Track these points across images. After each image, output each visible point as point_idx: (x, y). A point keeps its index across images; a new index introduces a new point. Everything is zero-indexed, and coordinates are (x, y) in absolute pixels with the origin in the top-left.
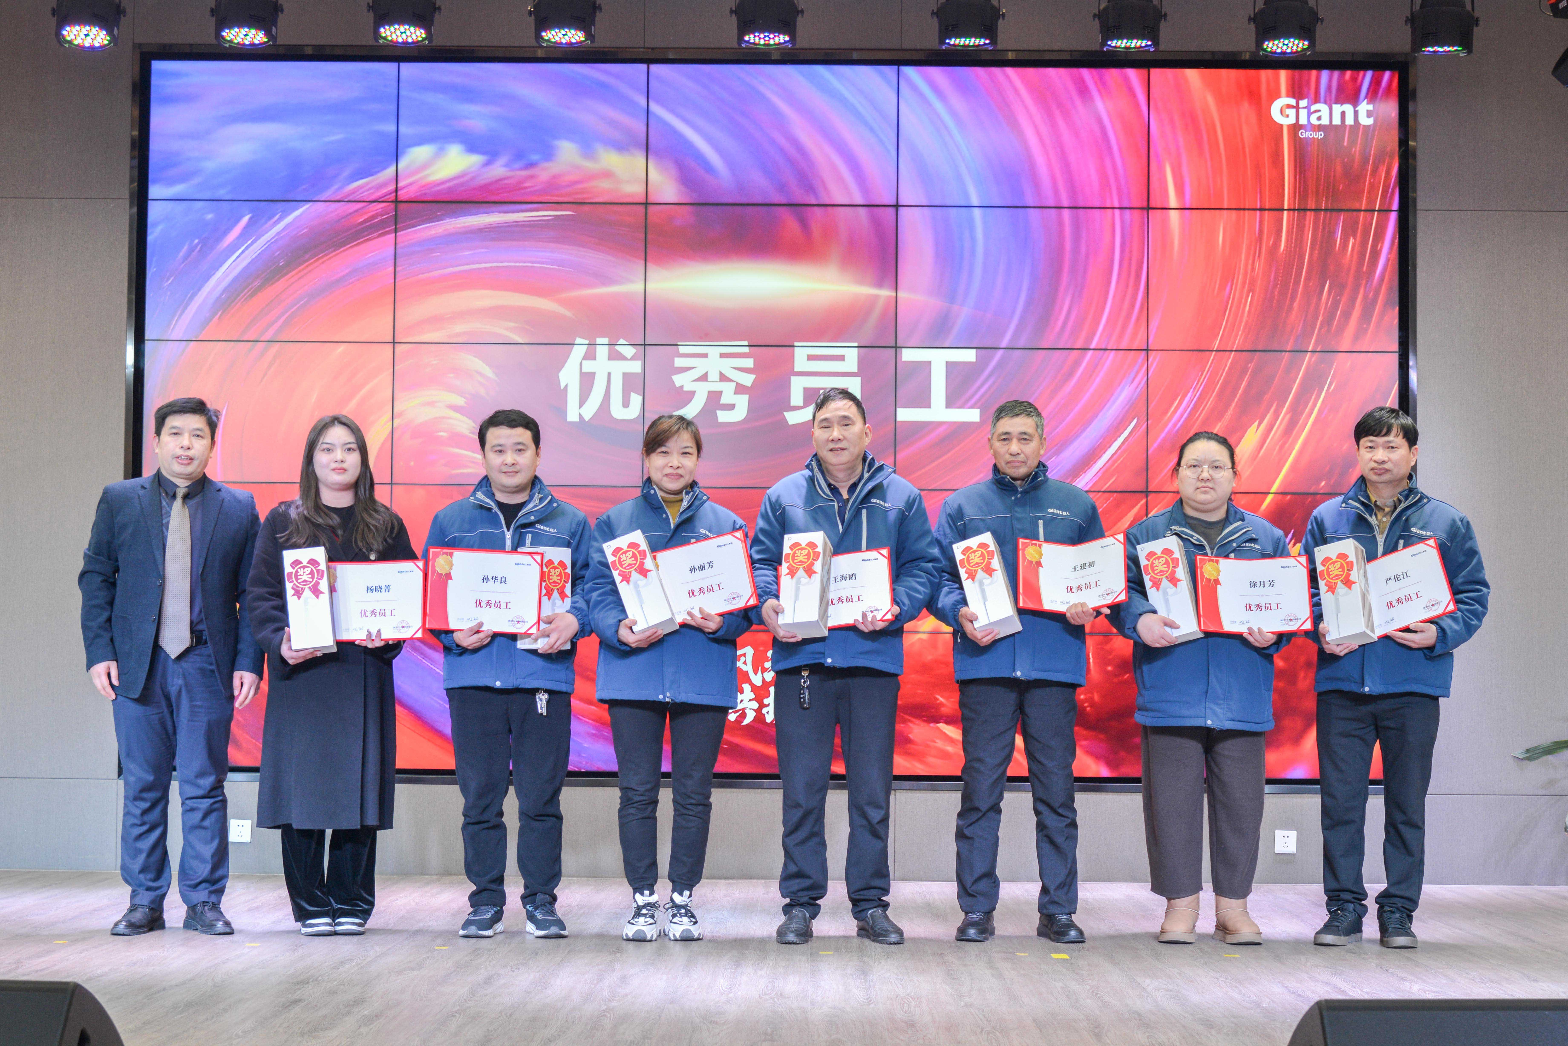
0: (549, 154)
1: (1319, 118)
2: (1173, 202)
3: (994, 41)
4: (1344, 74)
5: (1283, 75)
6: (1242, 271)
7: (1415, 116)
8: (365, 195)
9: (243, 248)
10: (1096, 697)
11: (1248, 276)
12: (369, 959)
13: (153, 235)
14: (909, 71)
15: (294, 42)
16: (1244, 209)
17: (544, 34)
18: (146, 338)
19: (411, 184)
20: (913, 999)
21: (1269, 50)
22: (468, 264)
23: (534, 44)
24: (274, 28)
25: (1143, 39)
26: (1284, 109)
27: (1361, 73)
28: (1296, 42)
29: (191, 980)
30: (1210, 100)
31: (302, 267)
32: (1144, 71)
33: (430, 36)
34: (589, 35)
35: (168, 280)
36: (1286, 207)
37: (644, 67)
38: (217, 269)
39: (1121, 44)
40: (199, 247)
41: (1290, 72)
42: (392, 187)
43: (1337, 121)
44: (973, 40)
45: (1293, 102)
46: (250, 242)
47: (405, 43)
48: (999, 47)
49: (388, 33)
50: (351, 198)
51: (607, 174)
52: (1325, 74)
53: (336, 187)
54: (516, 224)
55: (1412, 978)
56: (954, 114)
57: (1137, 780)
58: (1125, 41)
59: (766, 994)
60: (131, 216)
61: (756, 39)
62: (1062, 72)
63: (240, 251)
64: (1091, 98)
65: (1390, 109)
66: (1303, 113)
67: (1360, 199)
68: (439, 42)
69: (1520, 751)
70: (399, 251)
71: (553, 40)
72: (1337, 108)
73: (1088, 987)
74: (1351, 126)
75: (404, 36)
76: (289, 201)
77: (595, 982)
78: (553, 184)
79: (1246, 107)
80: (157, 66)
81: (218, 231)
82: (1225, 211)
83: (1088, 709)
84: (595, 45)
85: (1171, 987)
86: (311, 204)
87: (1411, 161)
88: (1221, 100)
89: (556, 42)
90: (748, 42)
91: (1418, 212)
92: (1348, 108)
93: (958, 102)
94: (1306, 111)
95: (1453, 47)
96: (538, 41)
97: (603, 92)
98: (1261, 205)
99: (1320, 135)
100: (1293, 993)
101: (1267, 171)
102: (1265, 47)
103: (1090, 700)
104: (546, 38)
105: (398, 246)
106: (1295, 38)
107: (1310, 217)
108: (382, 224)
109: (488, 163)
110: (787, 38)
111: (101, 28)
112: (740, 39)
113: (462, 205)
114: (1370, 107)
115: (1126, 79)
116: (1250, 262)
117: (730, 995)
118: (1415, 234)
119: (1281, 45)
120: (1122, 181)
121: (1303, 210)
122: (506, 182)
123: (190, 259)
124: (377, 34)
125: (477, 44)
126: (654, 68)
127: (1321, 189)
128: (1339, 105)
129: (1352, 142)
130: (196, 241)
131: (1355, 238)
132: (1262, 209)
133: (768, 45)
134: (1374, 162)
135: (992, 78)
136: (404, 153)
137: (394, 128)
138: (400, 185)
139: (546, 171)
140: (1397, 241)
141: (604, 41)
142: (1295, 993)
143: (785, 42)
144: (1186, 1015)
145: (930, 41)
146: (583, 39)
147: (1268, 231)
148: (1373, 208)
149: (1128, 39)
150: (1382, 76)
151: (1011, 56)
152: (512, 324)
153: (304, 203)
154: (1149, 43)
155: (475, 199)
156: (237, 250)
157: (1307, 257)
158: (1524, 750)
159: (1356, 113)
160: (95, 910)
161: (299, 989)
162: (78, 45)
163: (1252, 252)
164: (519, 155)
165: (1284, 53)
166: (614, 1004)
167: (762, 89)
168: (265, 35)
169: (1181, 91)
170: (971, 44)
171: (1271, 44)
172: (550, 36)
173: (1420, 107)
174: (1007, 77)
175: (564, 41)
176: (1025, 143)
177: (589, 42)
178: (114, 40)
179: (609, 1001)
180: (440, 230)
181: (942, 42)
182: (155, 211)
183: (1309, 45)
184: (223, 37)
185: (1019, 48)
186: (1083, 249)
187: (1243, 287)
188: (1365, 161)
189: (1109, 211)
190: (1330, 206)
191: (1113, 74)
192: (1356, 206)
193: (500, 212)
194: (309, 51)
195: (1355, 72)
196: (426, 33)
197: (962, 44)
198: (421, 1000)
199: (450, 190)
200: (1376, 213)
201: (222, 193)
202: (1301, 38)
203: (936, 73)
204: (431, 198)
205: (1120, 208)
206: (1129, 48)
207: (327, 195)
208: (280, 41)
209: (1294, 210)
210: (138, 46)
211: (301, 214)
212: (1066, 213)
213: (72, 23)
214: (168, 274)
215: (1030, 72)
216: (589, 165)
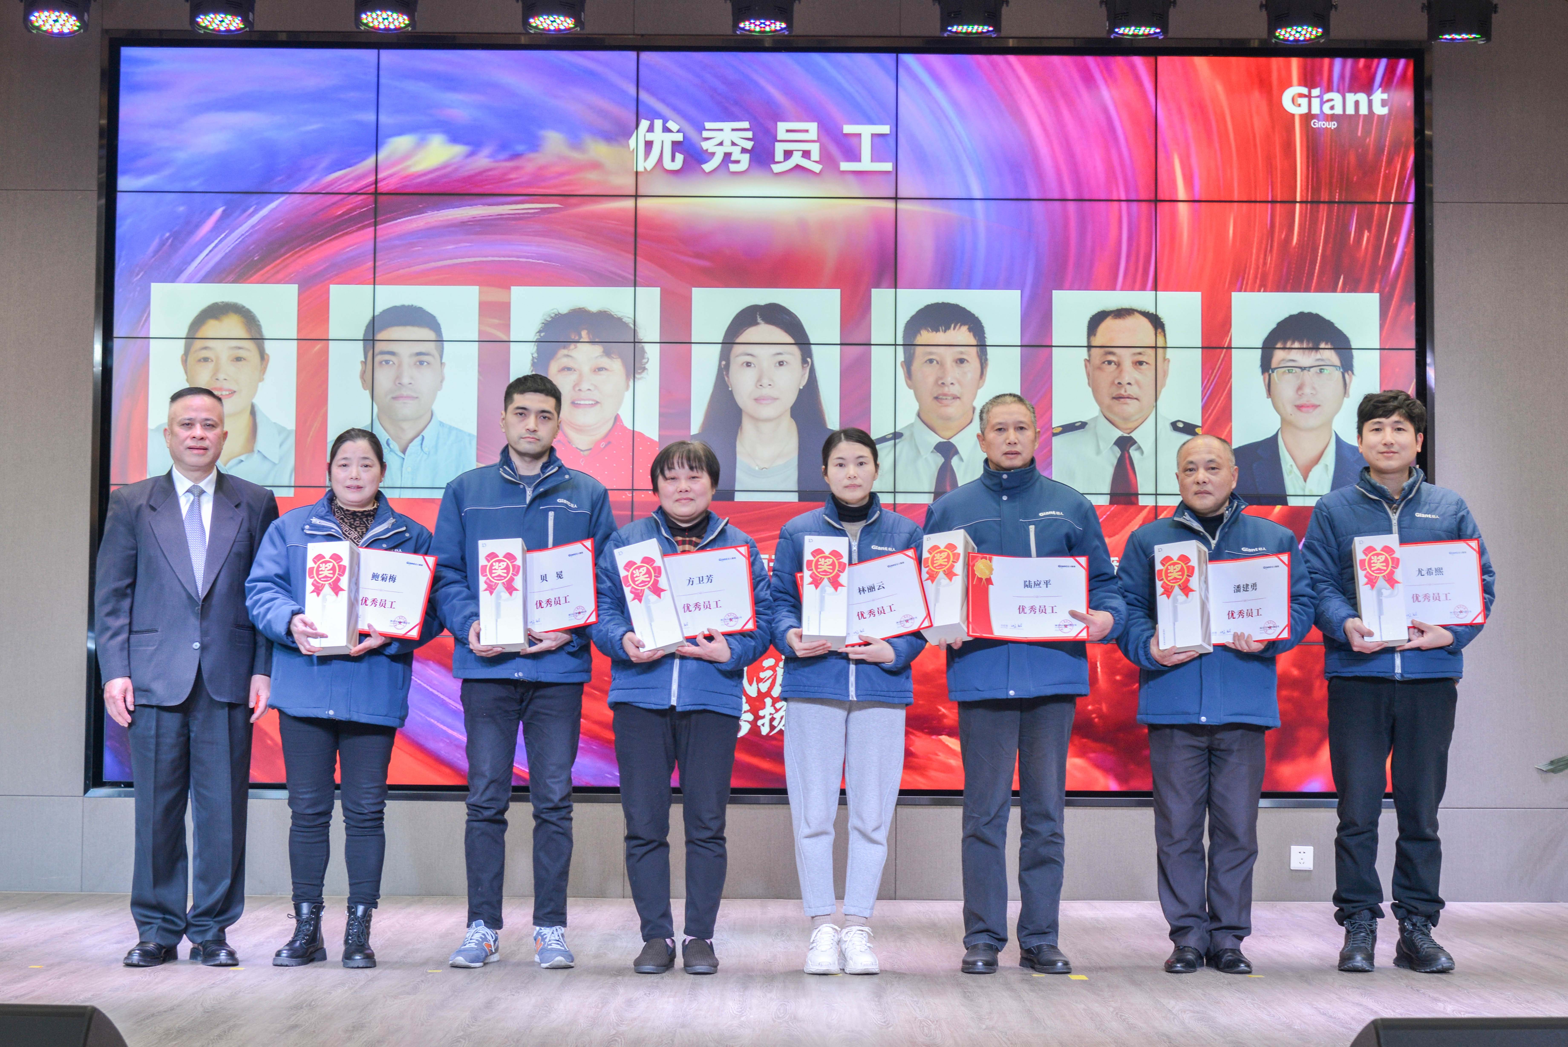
0: (535, 144)
1: (1332, 108)
2: (1182, 194)
3: (997, 28)
4: (1357, 63)
5: (1295, 62)
6: (1253, 266)
7: (1431, 104)
8: (344, 187)
9: (216, 241)
10: (1104, 708)
11: (1260, 271)
12: (362, 983)
13: (122, 229)
14: (908, 59)
15: (269, 28)
16: (1256, 202)
17: (531, 20)
18: (115, 335)
19: (391, 176)
20: (933, 1022)
21: (1281, 37)
22: (451, 259)
23: (520, 29)
24: (251, 14)
25: (1151, 26)
26: (1296, 97)
27: (1376, 61)
28: (1310, 29)
29: (178, 1006)
30: (1220, 88)
31: (278, 261)
32: (1151, 59)
33: (413, 22)
34: (579, 22)
35: (138, 275)
36: (1298, 199)
37: (633, 55)
38: (189, 263)
39: (1129, 31)
40: (170, 241)
41: (1301, 59)
42: (372, 179)
43: (1350, 110)
44: (976, 27)
45: (1305, 91)
46: (223, 235)
47: (387, 29)
48: (1003, 34)
49: (370, 19)
50: (329, 190)
51: (595, 166)
52: (1338, 62)
53: (313, 178)
54: (501, 218)
55: (1445, 998)
56: (955, 103)
57: (1149, 794)
58: (1133, 28)
59: (779, 1018)
60: (99, 208)
61: (752, 26)
62: (1067, 59)
63: (213, 245)
64: (1097, 87)
65: (1405, 98)
66: (1316, 102)
67: (1374, 190)
68: (422, 28)
69: (1545, 763)
70: (379, 245)
71: (541, 27)
72: (1351, 98)
73: (1111, 1009)
74: (1365, 115)
75: (386, 22)
76: (263, 193)
77: (600, 1005)
78: (539, 176)
79: (1256, 95)
80: (126, 52)
81: (189, 226)
82: (1236, 204)
83: (1096, 720)
84: (584, 32)
85: (1197, 1008)
86: (287, 196)
87: (1427, 151)
88: (1230, 90)
89: (544, 29)
90: (743, 29)
91: (1435, 204)
92: (1362, 97)
93: (959, 91)
94: (1318, 99)
95: (1471, 34)
96: (525, 29)
97: (590, 80)
98: (1272, 196)
99: (1333, 125)
100: (1324, 1014)
101: (1278, 162)
102: (1277, 34)
103: (1099, 711)
104: (534, 25)
105: (378, 240)
106: (1308, 25)
107: (1323, 210)
108: (362, 217)
109: (471, 154)
110: (784, 25)
111: (71, 14)
112: (736, 25)
113: (446, 197)
114: (1385, 96)
115: (1133, 68)
116: (1262, 256)
117: (742, 1019)
118: (1432, 227)
119: (1293, 32)
120: (1130, 174)
121: (1315, 202)
122: (490, 173)
123: (160, 253)
124: (358, 20)
125: (460, 30)
126: (646, 56)
127: (1334, 180)
128: (1352, 94)
129: (1367, 132)
130: (167, 234)
131: (1369, 232)
132: (1273, 202)
133: (764, 32)
134: (1389, 153)
135: (994, 66)
136: (383, 143)
137: (374, 117)
138: (380, 176)
139: (532, 162)
140: (1413, 234)
141: (592, 29)
142: (1325, 1014)
143: (782, 29)
144: (1216, 1037)
145: (932, 29)
146: (572, 26)
147: (1280, 224)
148: (1387, 200)
149: (1136, 26)
150: (1397, 64)
151: (1011, 43)
152: (496, 321)
153: (279, 195)
154: (1158, 30)
155: (458, 191)
156: (210, 244)
157: (1320, 251)
158: (1548, 761)
159: (1370, 103)
160: (66, 934)
161: (294, 1015)
162: (47, 31)
163: (1263, 246)
164: (504, 146)
165: (1297, 41)
166: (623, 1028)
167: (756, 77)
168: (242, 21)
169: (1190, 79)
170: (974, 31)
171: (1283, 32)
172: (538, 22)
173: (1437, 97)
174: (1010, 65)
175: (552, 28)
176: (1028, 134)
177: (578, 29)
178: (84, 25)
179: (618, 1025)
180: (422, 224)
181: (944, 29)
182: (123, 203)
183: (1323, 33)
184: (198, 23)
185: (1021, 35)
186: (1089, 243)
187: (1255, 282)
188: (1379, 150)
189: (1115, 204)
190: (1343, 199)
191: (1119, 62)
192: (1372, 199)
193: (484, 205)
194: (283, 37)
195: (1369, 60)
196: (409, 19)
197: (964, 31)
198: (422, 1025)
199: (433, 182)
200: (1391, 206)
201: (194, 185)
202: (1315, 25)
203: (935, 59)
204: (411, 190)
205: (1127, 201)
206: (1137, 35)
207: (304, 186)
208: (258, 27)
209: (1306, 202)
210: (106, 31)
211: (277, 207)
212: (1072, 207)
213: (41, 9)
214: (138, 269)
215: (1033, 59)
216: (576, 156)
